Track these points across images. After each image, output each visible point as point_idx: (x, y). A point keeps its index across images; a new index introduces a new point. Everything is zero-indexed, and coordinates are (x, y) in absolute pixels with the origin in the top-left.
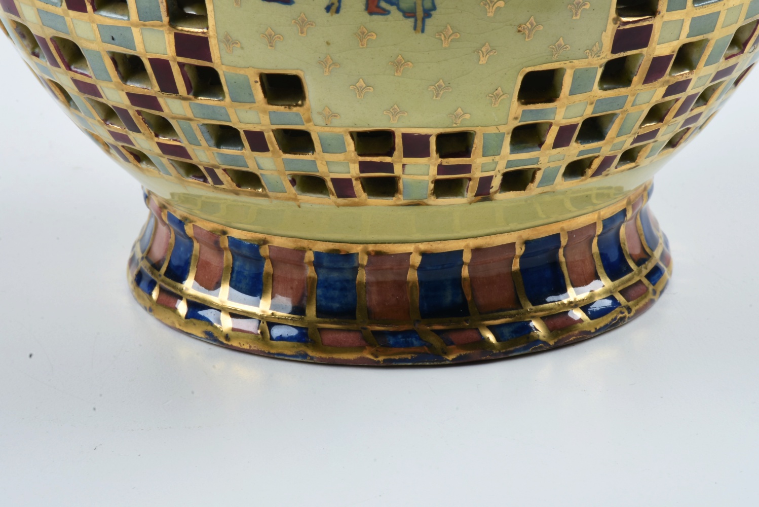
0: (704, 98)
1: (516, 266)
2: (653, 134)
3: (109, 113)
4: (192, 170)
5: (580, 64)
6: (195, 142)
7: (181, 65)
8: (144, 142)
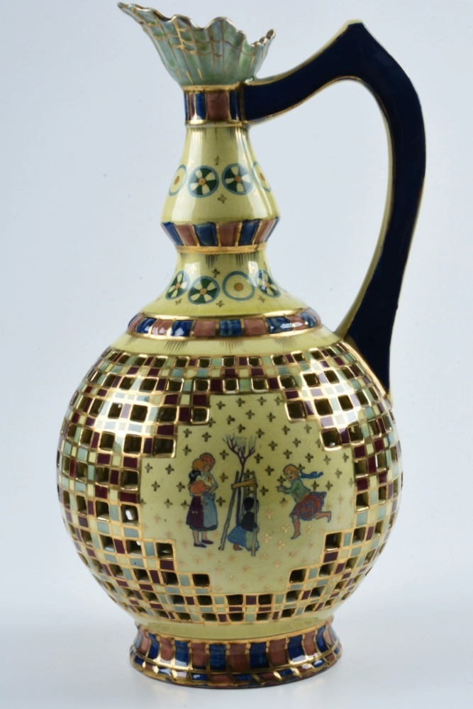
0: (355, 580)
1: (286, 647)
2: (337, 594)
3: (130, 593)
4: (163, 614)
5: (312, 567)
6: (165, 602)
7: (162, 572)
8: (144, 603)
